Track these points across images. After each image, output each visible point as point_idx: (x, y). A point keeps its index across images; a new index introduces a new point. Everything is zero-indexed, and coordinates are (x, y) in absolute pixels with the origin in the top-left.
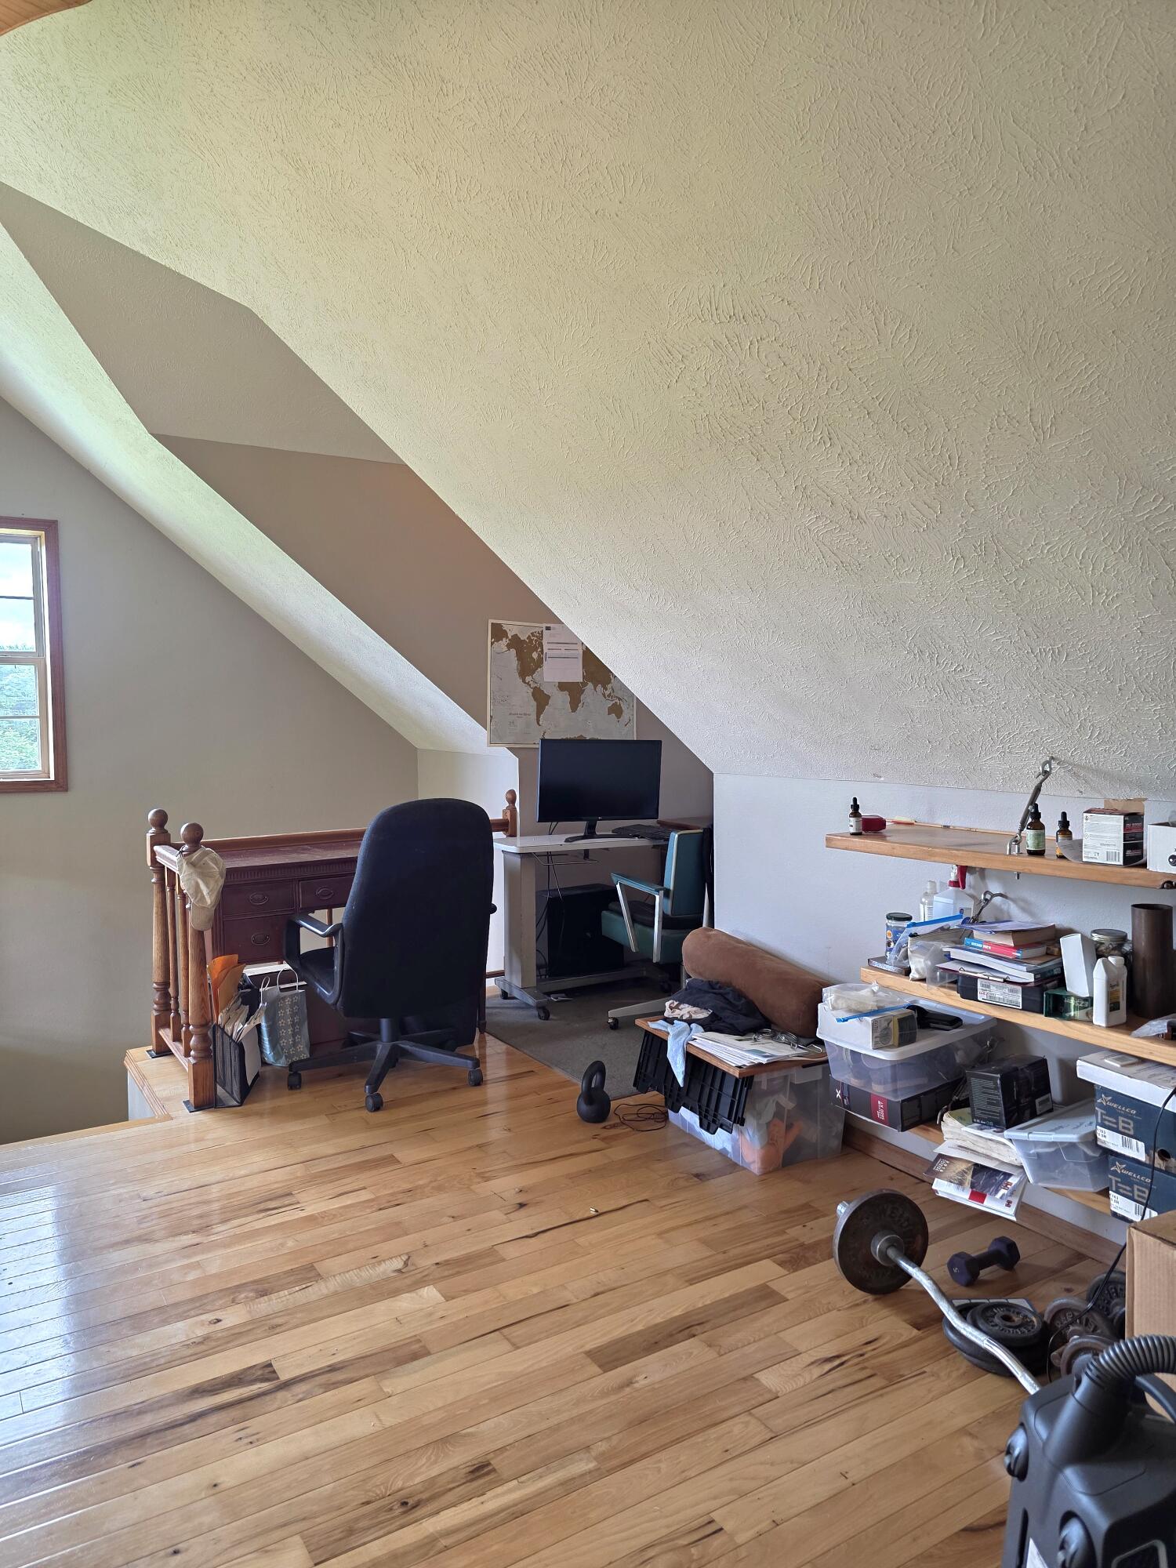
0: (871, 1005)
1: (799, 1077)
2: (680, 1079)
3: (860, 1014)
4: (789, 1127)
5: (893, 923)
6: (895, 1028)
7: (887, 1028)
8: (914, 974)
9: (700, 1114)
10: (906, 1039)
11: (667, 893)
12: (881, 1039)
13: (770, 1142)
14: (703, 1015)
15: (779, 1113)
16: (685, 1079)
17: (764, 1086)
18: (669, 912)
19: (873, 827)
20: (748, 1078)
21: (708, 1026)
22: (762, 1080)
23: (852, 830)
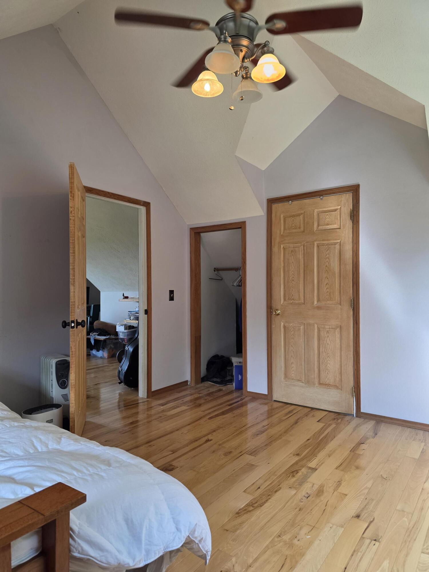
0: (125, 324)
1: (114, 341)
2: (93, 344)
3: (122, 325)
4: (112, 351)
5: (129, 312)
6: (128, 327)
7: (127, 327)
8: (131, 319)
9: (97, 349)
10: (129, 329)
11: (91, 317)
12: (125, 329)
13: (109, 353)
14: (98, 334)
15: (111, 348)
16: (94, 344)
17: (108, 342)
18: (91, 321)
19: (127, 298)
20: (105, 341)
21: (98, 335)
22: (108, 341)
23: (123, 298)
